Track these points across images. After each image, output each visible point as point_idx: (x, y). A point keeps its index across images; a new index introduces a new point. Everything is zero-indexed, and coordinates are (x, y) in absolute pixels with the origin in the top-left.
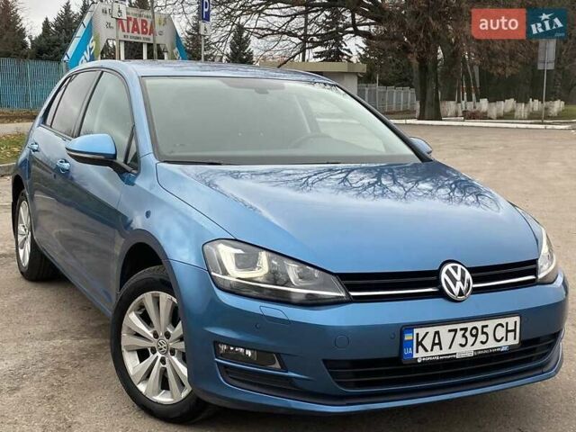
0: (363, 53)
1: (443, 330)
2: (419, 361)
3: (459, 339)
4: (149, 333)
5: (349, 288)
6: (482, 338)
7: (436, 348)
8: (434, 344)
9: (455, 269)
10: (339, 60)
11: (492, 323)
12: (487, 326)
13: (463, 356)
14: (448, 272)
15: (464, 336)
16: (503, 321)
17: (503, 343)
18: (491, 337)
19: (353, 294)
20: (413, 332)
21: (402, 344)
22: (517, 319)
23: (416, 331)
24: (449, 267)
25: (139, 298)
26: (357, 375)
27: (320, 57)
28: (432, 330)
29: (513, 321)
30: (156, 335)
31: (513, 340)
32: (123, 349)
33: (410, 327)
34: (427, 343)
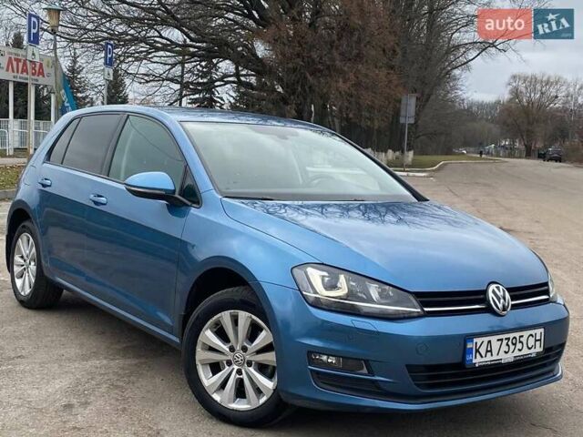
0: (233, 101)
1: (494, 339)
2: (477, 365)
3: (504, 348)
4: (225, 348)
5: (424, 304)
6: (519, 346)
7: (489, 354)
8: (487, 351)
9: (498, 288)
10: (212, 107)
11: (526, 334)
12: (522, 336)
13: (506, 361)
14: (494, 292)
15: (507, 345)
16: (533, 332)
17: (532, 351)
18: (525, 345)
19: (426, 309)
20: (472, 341)
21: (465, 351)
22: (542, 330)
23: (475, 340)
24: (493, 287)
25: (216, 317)
26: (430, 378)
27: (195, 103)
28: (486, 339)
29: (539, 332)
30: (232, 349)
31: (539, 349)
32: (197, 362)
33: (471, 337)
34: (483, 351)
